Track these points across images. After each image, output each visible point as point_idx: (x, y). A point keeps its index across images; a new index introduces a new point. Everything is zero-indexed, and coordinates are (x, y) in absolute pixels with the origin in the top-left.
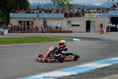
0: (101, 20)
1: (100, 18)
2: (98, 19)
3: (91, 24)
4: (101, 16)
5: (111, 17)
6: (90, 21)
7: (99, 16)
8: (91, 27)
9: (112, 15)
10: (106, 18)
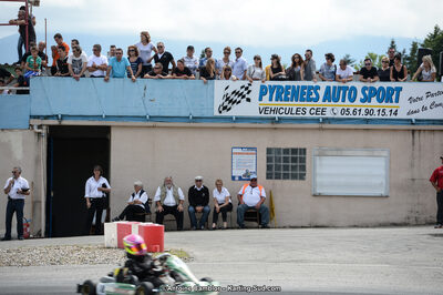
5: (52, 122)
9: (59, 112)
10: (11, 130)
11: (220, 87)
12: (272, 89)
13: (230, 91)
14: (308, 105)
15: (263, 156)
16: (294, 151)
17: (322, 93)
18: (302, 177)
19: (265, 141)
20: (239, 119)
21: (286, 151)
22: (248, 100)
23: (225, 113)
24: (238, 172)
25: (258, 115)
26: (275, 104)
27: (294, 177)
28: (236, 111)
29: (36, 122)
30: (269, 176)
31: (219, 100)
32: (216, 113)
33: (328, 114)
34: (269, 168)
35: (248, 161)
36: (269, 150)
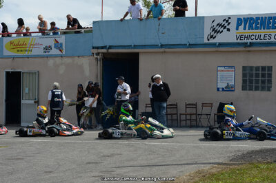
0: (62, 70)
1: (58, 60)
2: (51, 62)
3: (25, 90)
4: (64, 47)
5: (104, 51)
6: (19, 73)
7: (54, 51)
8: (22, 102)
9: (108, 44)
10: (83, 56)
12: (246, 20)
13: (215, 24)
14: (273, 32)
15: (240, 72)
16: (263, 68)
18: (269, 89)
20: (221, 45)
21: (257, 68)
22: (228, 30)
23: (212, 41)
24: (222, 85)
25: (234, 40)
26: (248, 32)
27: (263, 89)
28: (220, 38)
29: (95, 51)
30: (244, 88)
31: (207, 31)
32: (206, 41)
34: (244, 81)
35: (229, 76)
36: (244, 68)
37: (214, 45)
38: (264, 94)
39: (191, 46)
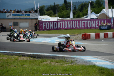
11: (7, 14)
12: (14, 14)
14: (18, 16)
15: (13, 23)
16: (17, 22)
17: (20, 15)
18: (18, 25)
19: (13, 21)
20: (10, 18)
25: (12, 17)
26: (14, 16)
27: (17, 25)
28: (9, 17)
30: (14, 25)
31: (7, 16)
33: (21, 17)
35: (11, 23)
36: (14, 22)
37: (8, 18)
38: (17, 26)
39: (4, 18)
